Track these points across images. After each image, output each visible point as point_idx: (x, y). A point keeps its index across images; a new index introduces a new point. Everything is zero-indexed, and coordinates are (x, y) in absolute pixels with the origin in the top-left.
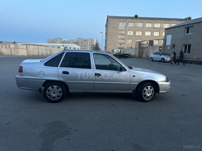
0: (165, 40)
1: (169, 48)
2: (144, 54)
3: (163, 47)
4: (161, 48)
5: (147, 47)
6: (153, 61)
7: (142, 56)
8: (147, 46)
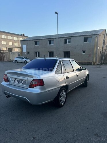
0: (22, 48)
1: (25, 54)
2: (5, 58)
3: (21, 53)
4: (19, 54)
5: (7, 53)
6: (17, 63)
7: (3, 60)
8: (8, 51)
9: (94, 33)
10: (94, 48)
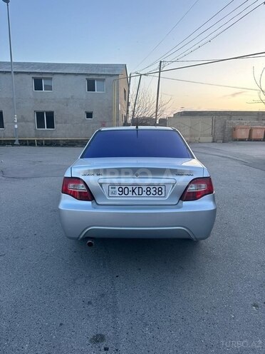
9: (109, 71)
10: (112, 107)
